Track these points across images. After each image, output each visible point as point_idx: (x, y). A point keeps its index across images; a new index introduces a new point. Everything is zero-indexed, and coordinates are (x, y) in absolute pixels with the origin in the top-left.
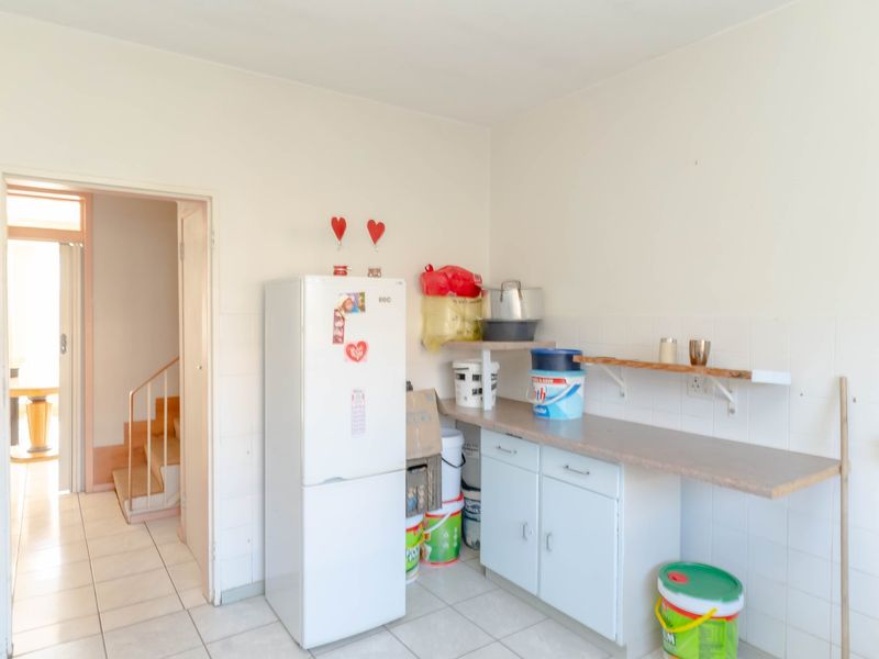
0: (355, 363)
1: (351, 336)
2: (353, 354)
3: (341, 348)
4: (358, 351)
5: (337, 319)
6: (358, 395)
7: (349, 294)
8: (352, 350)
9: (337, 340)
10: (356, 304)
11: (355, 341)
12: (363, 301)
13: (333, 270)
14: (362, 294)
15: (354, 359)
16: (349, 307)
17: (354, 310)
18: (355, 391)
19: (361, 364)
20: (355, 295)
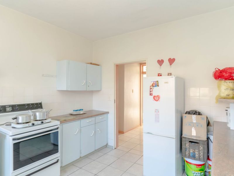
0: (156, 102)
1: (155, 93)
2: (155, 99)
3: (152, 97)
4: (156, 98)
5: (151, 89)
6: (157, 111)
7: (154, 82)
8: (155, 98)
9: (151, 94)
10: (156, 84)
11: (156, 95)
12: (158, 83)
13: (158, 75)
14: (157, 81)
15: (156, 100)
16: (154, 85)
17: (155, 86)
18: (156, 110)
19: (158, 102)
20: (155, 82)
